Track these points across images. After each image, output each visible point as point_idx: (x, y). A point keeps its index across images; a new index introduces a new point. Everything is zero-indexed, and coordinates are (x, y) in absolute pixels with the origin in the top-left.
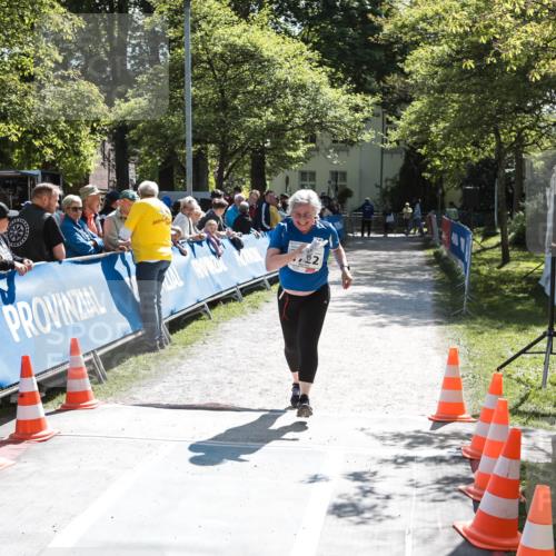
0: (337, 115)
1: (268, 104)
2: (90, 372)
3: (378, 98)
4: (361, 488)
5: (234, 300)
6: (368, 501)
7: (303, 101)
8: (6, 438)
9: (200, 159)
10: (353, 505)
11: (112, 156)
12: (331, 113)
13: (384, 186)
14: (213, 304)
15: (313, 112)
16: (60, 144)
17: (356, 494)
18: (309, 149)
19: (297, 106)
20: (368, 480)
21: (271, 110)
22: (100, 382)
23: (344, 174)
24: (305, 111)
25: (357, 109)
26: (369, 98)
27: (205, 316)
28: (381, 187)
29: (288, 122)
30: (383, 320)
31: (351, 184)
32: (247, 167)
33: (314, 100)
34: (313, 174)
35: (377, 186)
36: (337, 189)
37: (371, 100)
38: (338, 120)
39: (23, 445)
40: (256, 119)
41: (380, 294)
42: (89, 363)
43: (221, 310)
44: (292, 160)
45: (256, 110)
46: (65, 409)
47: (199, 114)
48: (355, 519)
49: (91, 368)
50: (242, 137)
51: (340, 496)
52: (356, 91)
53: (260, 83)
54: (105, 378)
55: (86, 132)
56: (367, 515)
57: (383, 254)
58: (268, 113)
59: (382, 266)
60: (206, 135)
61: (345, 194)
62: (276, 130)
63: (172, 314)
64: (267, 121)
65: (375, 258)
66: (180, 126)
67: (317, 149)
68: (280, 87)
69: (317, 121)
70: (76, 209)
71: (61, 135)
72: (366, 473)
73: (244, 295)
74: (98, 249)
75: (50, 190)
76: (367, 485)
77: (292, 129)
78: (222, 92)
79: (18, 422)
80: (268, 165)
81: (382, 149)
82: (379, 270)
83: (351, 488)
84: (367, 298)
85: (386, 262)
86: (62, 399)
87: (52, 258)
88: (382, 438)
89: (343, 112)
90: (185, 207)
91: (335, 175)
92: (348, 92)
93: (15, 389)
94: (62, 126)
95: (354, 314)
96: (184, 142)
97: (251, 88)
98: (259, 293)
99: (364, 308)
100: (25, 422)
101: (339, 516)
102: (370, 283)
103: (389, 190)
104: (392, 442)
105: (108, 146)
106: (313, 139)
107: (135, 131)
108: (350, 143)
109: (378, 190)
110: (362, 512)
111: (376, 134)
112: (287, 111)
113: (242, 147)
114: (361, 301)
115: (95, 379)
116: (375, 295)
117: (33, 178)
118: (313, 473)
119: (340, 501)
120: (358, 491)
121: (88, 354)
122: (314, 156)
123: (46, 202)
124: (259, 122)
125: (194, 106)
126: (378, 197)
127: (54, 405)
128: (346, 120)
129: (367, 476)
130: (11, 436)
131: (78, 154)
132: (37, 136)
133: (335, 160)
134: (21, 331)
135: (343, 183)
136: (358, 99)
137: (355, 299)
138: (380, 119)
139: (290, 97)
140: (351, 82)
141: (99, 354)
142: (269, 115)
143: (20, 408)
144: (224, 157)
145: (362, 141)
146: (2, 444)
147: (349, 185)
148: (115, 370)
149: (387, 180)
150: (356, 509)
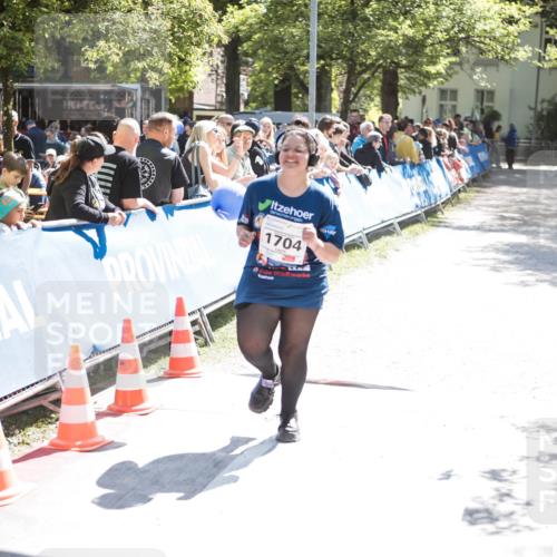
0: (487, 28)
1: (406, 14)
2: (196, 333)
3: (537, 9)
4: (497, 490)
5: (359, 247)
6: (504, 507)
7: (446, 11)
8: (104, 408)
9: (323, 77)
10: (487, 511)
12: (480, 26)
13: (539, 108)
15: (458, 24)
17: (493, 498)
18: (451, 63)
19: (438, 18)
20: (506, 480)
21: (408, 22)
22: (206, 344)
23: (491, 93)
24: (449, 24)
25: (511, 21)
26: (526, 8)
28: (535, 109)
29: (428, 36)
30: (531, 279)
31: (499, 105)
32: (378, 84)
33: (460, 10)
34: (454, 93)
35: (530, 108)
36: (482, 111)
37: (529, 10)
38: (489, 34)
40: (391, 33)
41: (527, 245)
42: (194, 323)
43: (343, 260)
44: (428, 76)
45: (391, 22)
46: (170, 376)
47: (326, 26)
48: (490, 528)
49: (197, 328)
50: (373, 53)
51: (474, 499)
54: (212, 340)
56: (503, 523)
59: (526, 207)
60: (332, 49)
61: (495, 116)
62: (415, 46)
64: (404, 35)
65: (523, 197)
66: (301, 40)
67: (460, 64)
69: (462, 35)
72: (504, 470)
73: (370, 241)
76: (504, 487)
77: (432, 45)
79: (117, 392)
80: (402, 82)
81: (539, 68)
82: (527, 214)
83: (486, 492)
84: (513, 249)
86: (164, 363)
88: (525, 429)
89: (494, 25)
91: (482, 95)
93: (113, 353)
95: (495, 269)
96: (308, 57)
98: (388, 238)
99: (511, 263)
100: (125, 393)
101: (472, 523)
102: (515, 230)
103: (545, 113)
106: (456, 53)
107: (250, 43)
108: (500, 60)
109: (532, 113)
110: (497, 520)
111: (533, 52)
112: (427, 23)
113: (372, 64)
114: (506, 252)
115: (201, 340)
116: (521, 245)
118: (446, 468)
119: (473, 505)
120: (495, 493)
121: (193, 313)
122: (456, 73)
124: (393, 36)
125: (320, 15)
126: (532, 121)
127: (155, 370)
128: (498, 35)
129: (505, 475)
130: (110, 408)
133: (482, 79)
135: (490, 104)
136: (513, 9)
137: (497, 250)
138: (538, 30)
139: (432, 7)
141: (205, 312)
142: (406, 28)
144: (351, 75)
145: (516, 59)
146: (100, 415)
147: (497, 107)
148: (223, 329)
149: (543, 101)
150: (491, 517)
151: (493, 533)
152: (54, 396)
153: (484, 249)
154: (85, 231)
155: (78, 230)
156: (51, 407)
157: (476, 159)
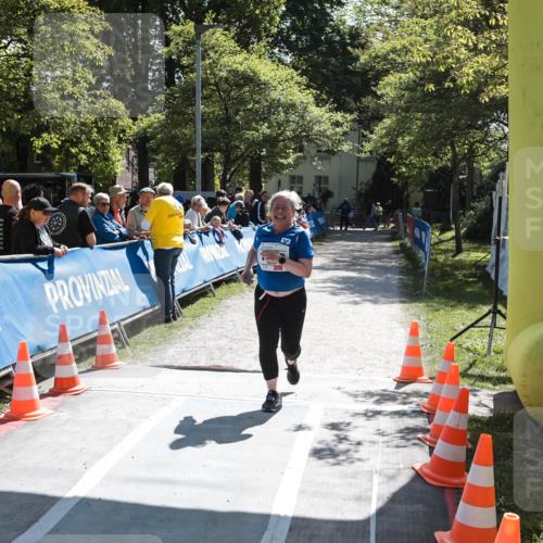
0: (321, 129)
1: (265, 120)
2: (115, 339)
3: (354, 116)
4: (337, 436)
5: (235, 281)
6: (342, 447)
7: (293, 117)
8: (47, 391)
9: (207, 165)
10: (331, 450)
11: (135, 162)
12: (316, 128)
13: (359, 188)
14: (217, 284)
15: (301, 126)
16: (92, 151)
17: (334, 441)
18: (298, 157)
19: (288, 121)
20: (343, 430)
21: (266, 124)
22: (123, 347)
23: (326, 179)
24: (293, 126)
25: (337, 124)
26: (347, 115)
27: (210, 294)
28: (356, 189)
29: (280, 135)
30: (357, 299)
32: (247, 172)
33: (302, 117)
35: (354, 188)
36: (320, 191)
37: (349, 117)
38: (322, 134)
39: (60, 398)
40: (254, 132)
41: (355, 278)
42: (113, 331)
43: (223, 289)
44: (283, 166)
45: (254, 125)
46: (95, 368)
47: (207, 128)
48: (332, 461)
49: (116, 335)
50: (242, 147)
51: (320, 442)
52: (337, 110)
53: (257, 102)
54: (127, 343)
55: (113, 141)
56: (342, 458)
57: (358, 245)
58: (264, 127)
59: (357, 254)
60: (213, 144)
61: (327, 195)
62: (270, 141)
63: (183, 291)
64: (263, 133)
65: (351, 248)
66: (191, 137)
67: (304, 158)
68: (274, 106)
69: (304, 134)
70: (104, 204)
71: (93, 144)
72: (341, 423)
74: (123, 237)
75: (84, 189)
76: (342, 434)
77: (283, 140)
78: (226, 109)
79: (56, 379)
80: (264, 170)
81: (358, 158)
82: (354, 258)
83: (329, 436)
84: (344, 280)
85: (359, 251)
86: (92, 360)
87: (85, 244)
88: (356, 396)
89: (326, 127)
90: (195, 204)
91: (320, 179)
92: (331, 110)
93: (54, 351)
94: (95, 135)
95: (334, 294)
96: (194, 150)
97: (250, 106)
99: (342, 289)
100: (62, 379)
101: (320, 458)
102: (347, 268)
103: (363, 191)
104: (363, 399)
105: (132, 153)
106: (301, 149)
107: (154, 141)
108: (331, 152)
109: (354, 192)
110: (338, 455)
111: (353, 145)
112: (279, 125)
113: (242, 155)
114: (339, 283)
115: (120, 345)
116: (351, 278)
117: (70, 179)
118: (298, 423)
119: (319, 446)
120: (335, 438)
121: (114, 324)
122: (301, 163)
123: (81, 199)
124: (256, 134)
125: (203, 121)
126: (355, 197)
127: (86, 365)
128: (328, 133)
129: (342, 427)
130: (51, 391)
131: (107, 159)
132: (74, 145)
133: (319, 167)
134: (59, 305)
135: (326, 186)
136: (338, 116)
137: (334, 282)
138: (357, 133)
139: (282, 114)
140: (333, 102)
141: (123, 323)
142: (265, 129)
143: (58, 368)
144: (227, 163)
145: (341, 151)
146: (43, 396)
147: (331, 188)
148: (136, 337)
149: (361, 183)
150: (333, 453)
151: (334, 464)
152: (8, 383)
153: (325, 281)
154: (39, 264)
155: (33, 261)
156: (7, 391)
157: (316, 222)
